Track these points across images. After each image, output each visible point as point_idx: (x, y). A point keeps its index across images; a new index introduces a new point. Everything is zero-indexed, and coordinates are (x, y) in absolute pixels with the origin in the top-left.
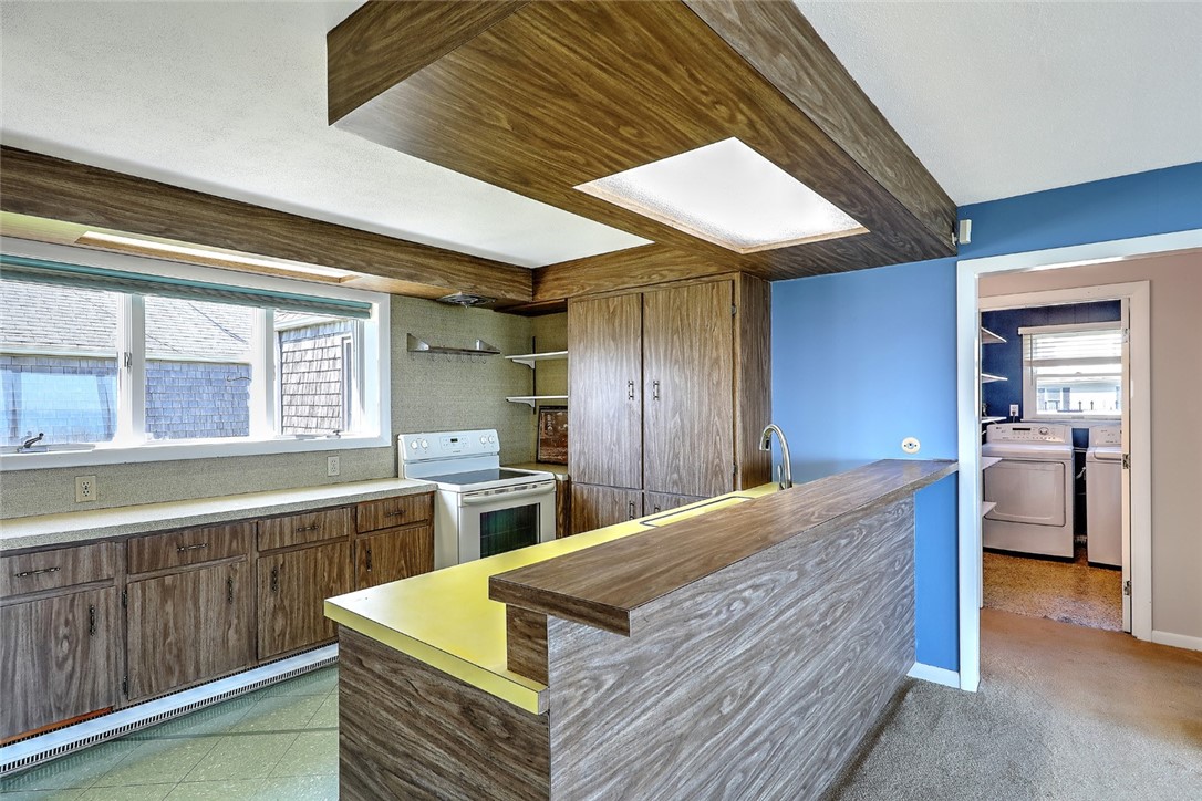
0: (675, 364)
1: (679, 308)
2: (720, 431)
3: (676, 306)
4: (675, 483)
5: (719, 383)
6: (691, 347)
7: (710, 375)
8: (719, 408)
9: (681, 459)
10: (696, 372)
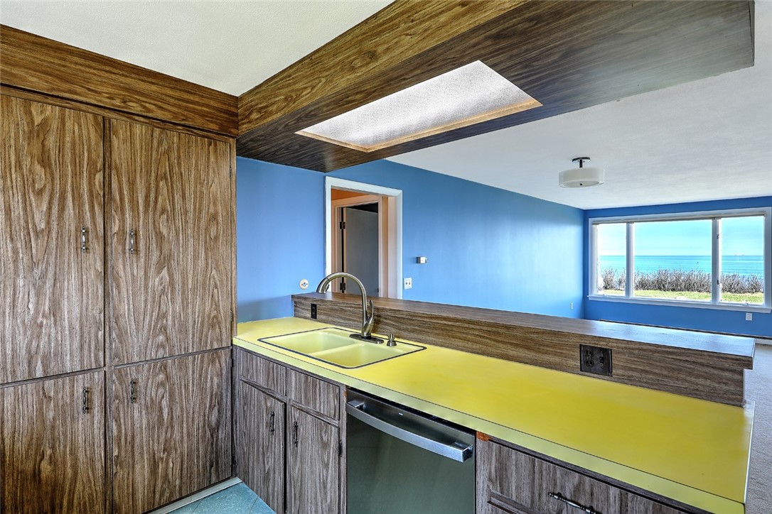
0: (162, 213)
1: (168, 152)
2: (218, 283)
3: (162, 149)
4: (162, 346)
5: (216, 238)
6: (184, 197)
7: (207, 229)
8: (217, 261)
9: (170, 318)
10: (190, 224)
